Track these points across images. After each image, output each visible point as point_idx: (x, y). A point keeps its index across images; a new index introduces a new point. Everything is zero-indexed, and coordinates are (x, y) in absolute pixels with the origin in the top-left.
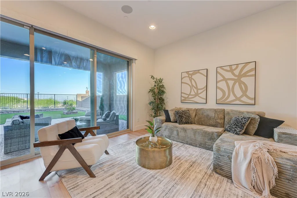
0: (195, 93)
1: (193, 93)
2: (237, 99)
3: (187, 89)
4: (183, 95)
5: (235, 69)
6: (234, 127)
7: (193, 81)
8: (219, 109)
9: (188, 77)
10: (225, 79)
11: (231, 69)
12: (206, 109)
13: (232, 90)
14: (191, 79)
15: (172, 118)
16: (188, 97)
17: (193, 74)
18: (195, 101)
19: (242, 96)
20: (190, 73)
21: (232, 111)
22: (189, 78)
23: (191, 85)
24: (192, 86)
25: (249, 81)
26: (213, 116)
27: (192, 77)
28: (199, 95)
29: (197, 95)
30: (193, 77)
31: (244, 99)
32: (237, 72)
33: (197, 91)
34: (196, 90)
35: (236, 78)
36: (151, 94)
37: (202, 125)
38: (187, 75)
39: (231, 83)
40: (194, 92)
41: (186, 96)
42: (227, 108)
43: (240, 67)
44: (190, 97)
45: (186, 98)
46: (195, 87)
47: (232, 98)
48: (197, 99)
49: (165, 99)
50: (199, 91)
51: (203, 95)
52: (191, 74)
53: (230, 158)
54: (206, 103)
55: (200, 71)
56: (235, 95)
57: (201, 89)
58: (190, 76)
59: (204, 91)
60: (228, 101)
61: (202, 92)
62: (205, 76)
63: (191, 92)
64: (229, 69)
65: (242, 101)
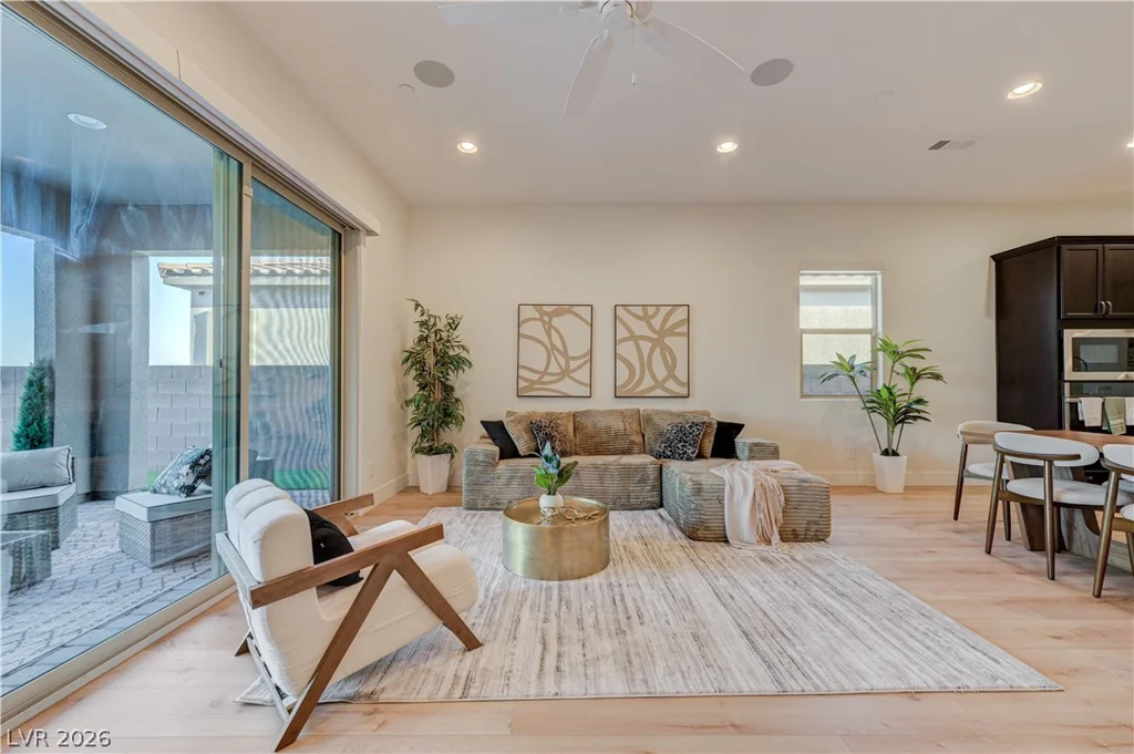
0: (560, 367)
1: (554, 368)
2: (659, 384)
3: (535, 357)
4: (522, 372)
5: (653, 316)
6: (679, 445)
7: (553, 332)
8: (627, 410)
9: (541, 320)
10: (633, 337)
11: (646, 312)
12: (599, 412)
13: (646, 364)
14: (548, 328)
16: (541, 377)
17: (551, 315)
18: (559, 392)
19: (666, 379)
20: (545, 308)
21: (658, 413)
22: (544, 323)
23: (549, 345)
24: (551, 350)
25: (676, 344)
26: (621, 428)
27: (550, 320)
28: (573, 375)
29: (565, 373)
30: (556, 321)
31: (671, 385)
32: (656, 323)
33: (567, 364)
34: (563, 361)
35: (656, 336)
38: (538, 316)
39: (646, 346)
40: (559, 364)
41: (535, 377)
42: (644, 406)
43: (664, 311)
44: (546, 378)
45: (532, 382)
46: (561, 353)
47: (648, 382)
48: (566, 386)
50: (573, 364)
51: (583, 375)
52: (549, 313)
53: (721, 501)
54: (590, 396)
55: (575, 309)
56: (653, 377)
57: (579, 358)
58: (546, 319)
59: (585, 363)
60: (640, 388)
61: (580, 367)
62: (587, 323)
63: (547, 368)
64: (642, 314)
65: (667, 390)
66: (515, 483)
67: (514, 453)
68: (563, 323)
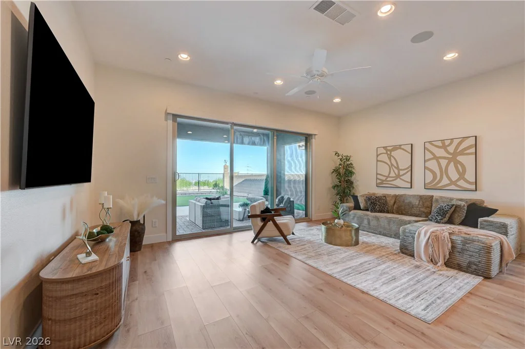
0: (395, 174)
1: (392, 174)
2: (452, 183)
3: (384, 170)
4: (379, 176)
5: (449, 145)
7: (392, 158)
8: (425, 195)
9: (387, 153)
10: (436, 158)
11: (444, 144)
13: (444, 172)
14: (390, 157)
15: (362, 206)
16: (386, 179)
17: (391, 151)
18: (393, 185)
19: (458, 180)
20: (388, 148)
21: (442, 198)
22: (388, 154)
23: (390, 164)
24: (391, 166)
25: (467, 161)
26: (417, 203)
27: (391, 153)
28: (401, 177)
29: (398, 176)
30: (393, 153)
31: (462, 183)
32: (451, 149)
33: (399, 172)
34: (396, 171)
35: (451, 156)
36: (335, 175)
37: (402, 214)
38: (385, 151)
39: (444, 163)
41: (384, 178)
43: (456, 142)
44: (388, 179)
45: (383, 181)
46: (395, 167)
47: (445, 181)
48: (398, 182)
49: (354, 182)
50: (402, 173)
51: (407, 177)
52: (389, 151)
54: (411, 188)
55: (403, 147)
56: (449, 178)
57: (405, 169)
59: (408, 172)
60: (440, 185)
61: (406, 173)
62: (409, 152)
63: (390, 173)
64: (441, 145)
65: (459, 186)
68: (396, 154)
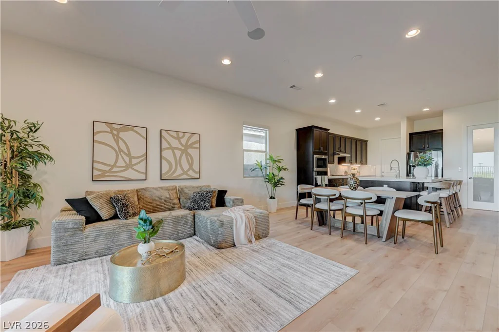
0: (126, 163)
1: (121, 163)
2: (185, 173)
3: (106, 155)
4: (97, 166)
5: (182, 138)
6: (202, 203)
7: (120, 141)
8: (169, 186)
9: (111, 132)
10: (173, 149)
11: (178, 135)
12: (153, 188)
13: (178, 162)
14: (117, 139)
16: (112, 169)
17: (119, 131)
18: (124, 177)
19: (188, 170)
20: (114, 126)
21: (186, 187)
22: (113, 135)
23: (117, 149)
24: (119, 152)
25: (193, 152)
27: (118, 134)
28: (134, 167)
29: (129, 166)
30: (121, 135)
31: (191, 173)
32: (184, 141)
33: (130, 161)
34: (127, 159)
35: (183, 148)
38: (109, 130)
39: (178, 153)
40: (124, 161)
41: (107, 168)
42: (177, 184)
43: (187, 135)
44: (115, 169)
45: (104, 172)
46: (125, 154)
47: (179, 171)
48: (130, 174)
50: (134, 161)
51: (141, 167)
52: (117, 129)
54: (146, 180)
55: (135, 129)
56: (182, 169)
57: (138, 157)
58: (115, 132)
59: (142, 161)
60: (175, 175)
61: (139, 163)
62: (144, 138)
63: (116, 161)
64: (176, 136)
65: (188, 175)
66: (101, 238)
67: (98, 219)
68: (127, 136)
